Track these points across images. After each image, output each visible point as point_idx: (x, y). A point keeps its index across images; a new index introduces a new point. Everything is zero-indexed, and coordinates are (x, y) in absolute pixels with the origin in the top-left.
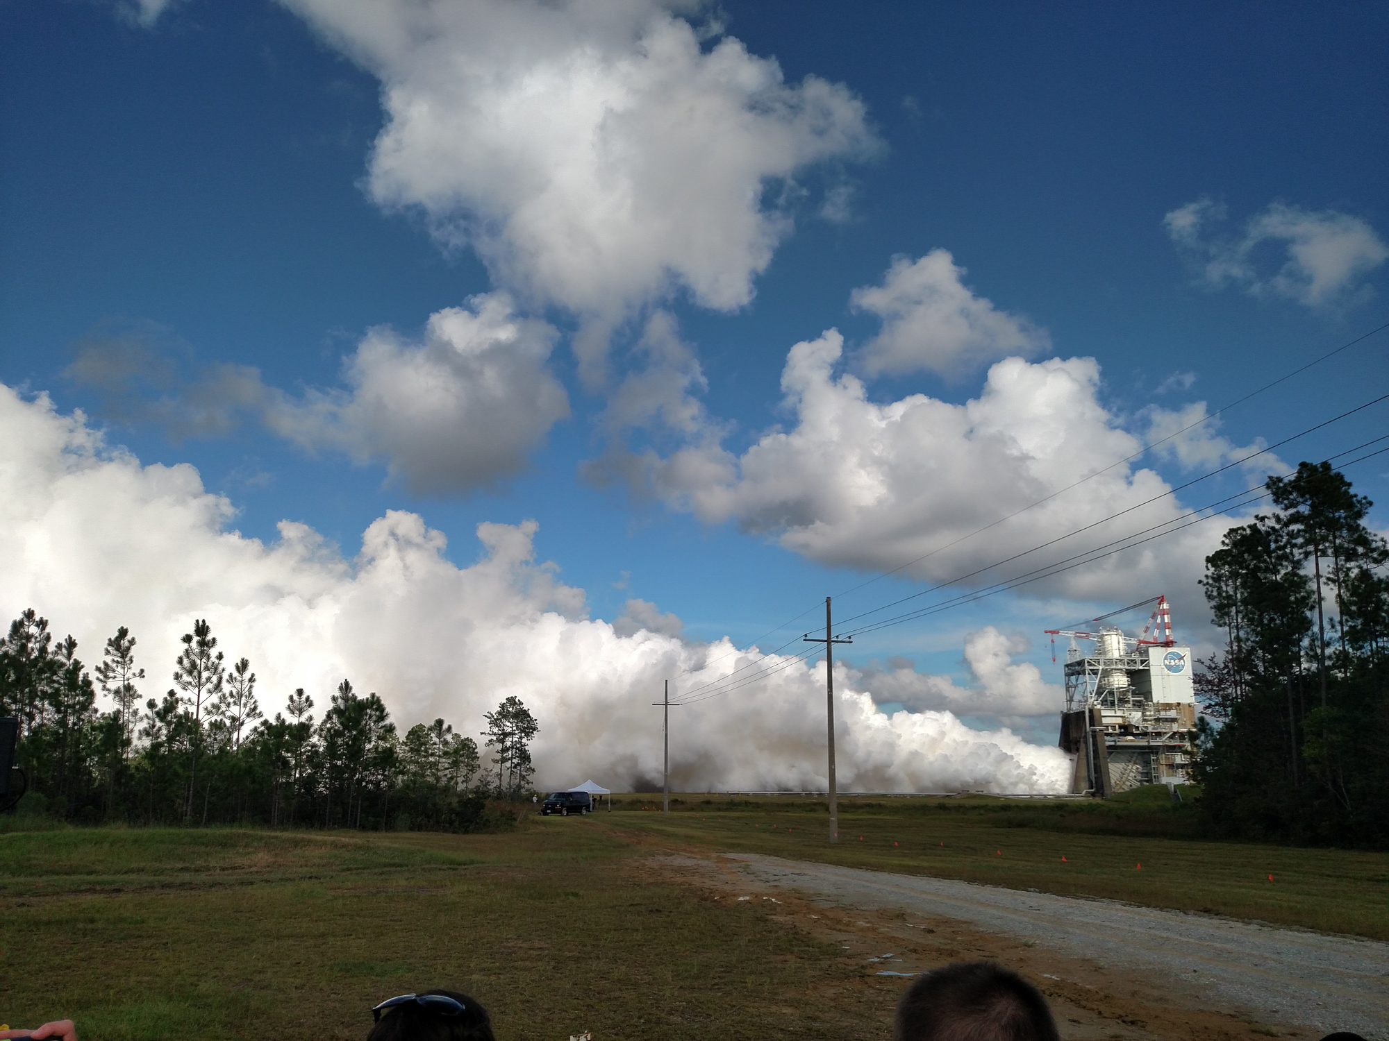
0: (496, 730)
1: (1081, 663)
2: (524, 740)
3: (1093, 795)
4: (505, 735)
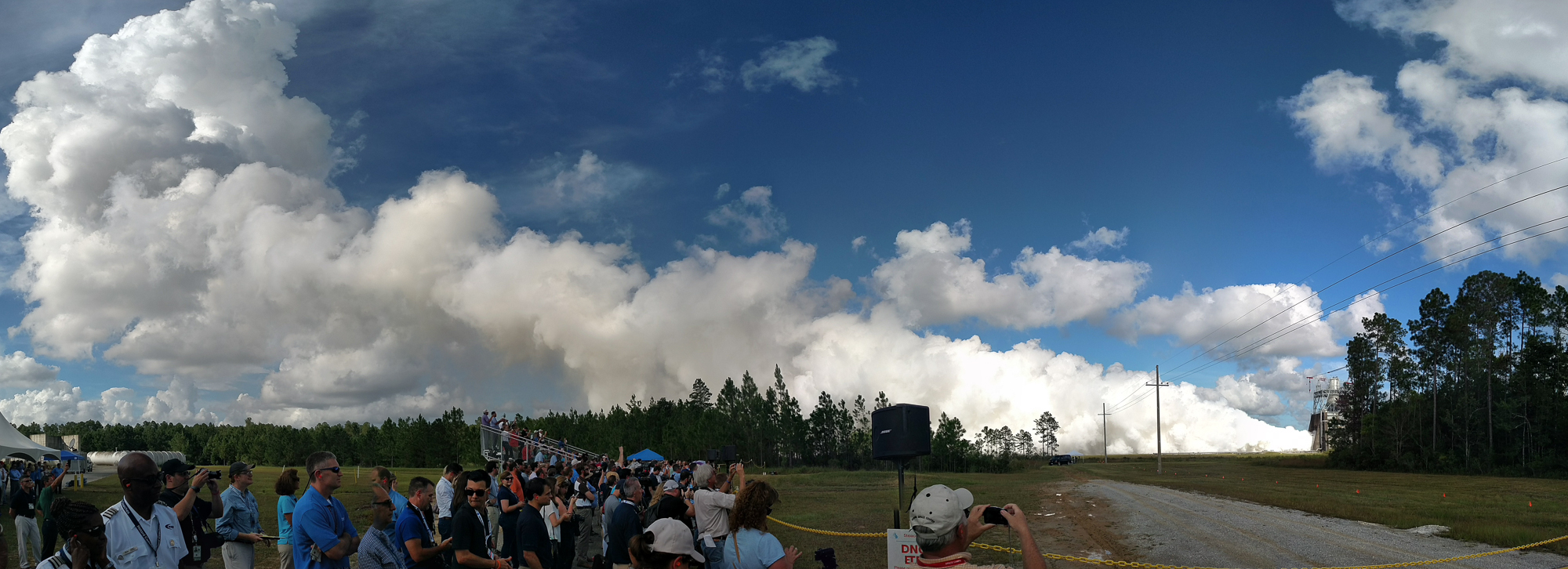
0: (1040, 427)
1: (1320, 392)
2: (1053, 432)
3: (1321, 451)
4: (1044, 430)
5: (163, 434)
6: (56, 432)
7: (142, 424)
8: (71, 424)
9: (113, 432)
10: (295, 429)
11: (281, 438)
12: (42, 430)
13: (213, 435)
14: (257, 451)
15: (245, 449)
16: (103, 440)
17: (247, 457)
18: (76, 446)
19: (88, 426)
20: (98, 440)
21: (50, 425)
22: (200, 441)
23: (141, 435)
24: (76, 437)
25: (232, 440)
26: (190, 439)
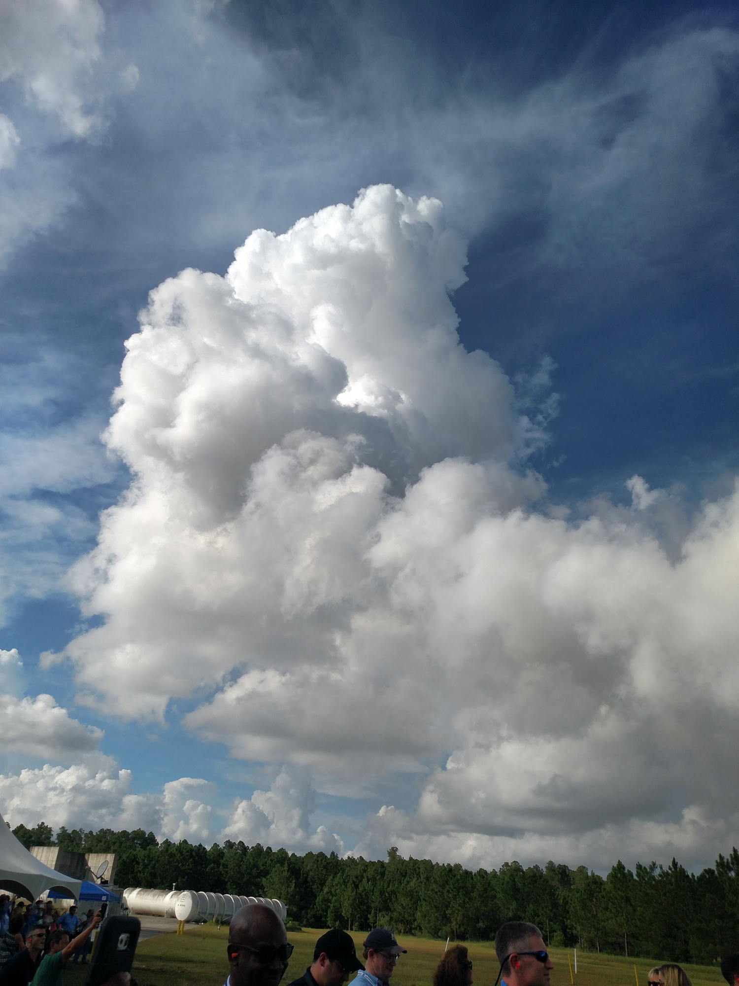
5: (255, 865)
6: (78, 845)
7: (222, 845)
8: (105, 833)
9: (172, 855)
10: (467, 872)
11: (443, 886)
12: (54, 838)
13: (336, 873)
14: (404, 908)
15: (385, 902)
16: (153, 868)
17: (387, 918)
18: (107, 876)
19: (134, 839)
20: (146, 866)
21: (70, 831)
22: (314, 882)
23: (218, 864)
24: (110, 858)
25: (365, 885)
26: (297, 878)
